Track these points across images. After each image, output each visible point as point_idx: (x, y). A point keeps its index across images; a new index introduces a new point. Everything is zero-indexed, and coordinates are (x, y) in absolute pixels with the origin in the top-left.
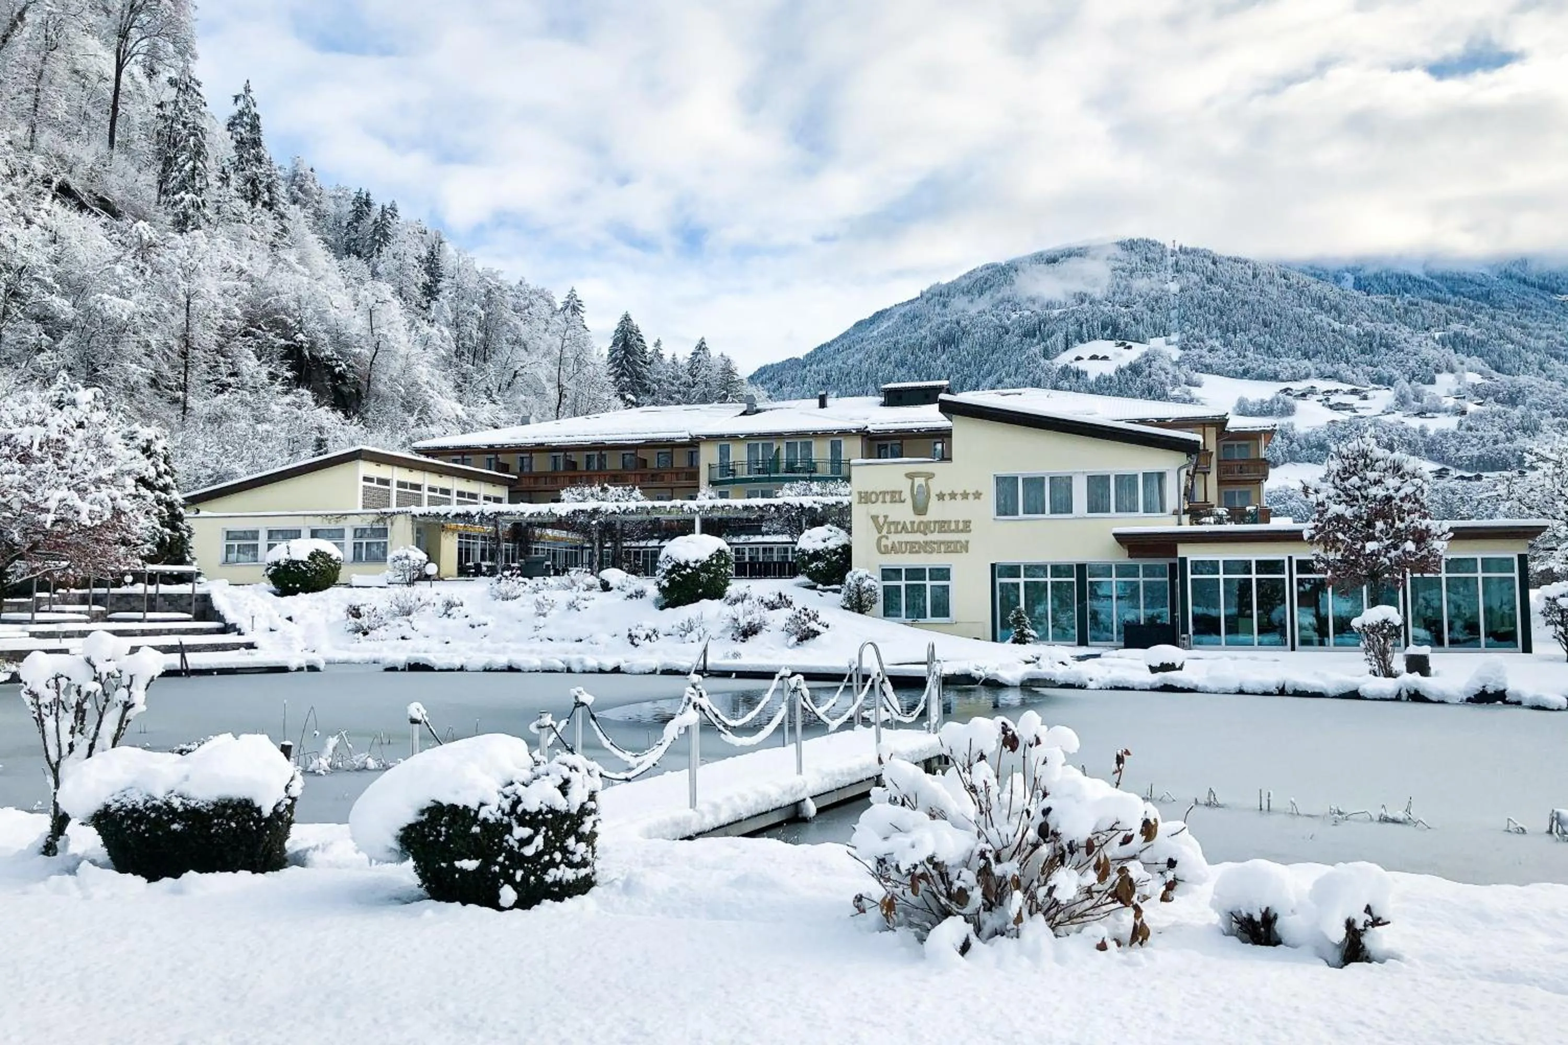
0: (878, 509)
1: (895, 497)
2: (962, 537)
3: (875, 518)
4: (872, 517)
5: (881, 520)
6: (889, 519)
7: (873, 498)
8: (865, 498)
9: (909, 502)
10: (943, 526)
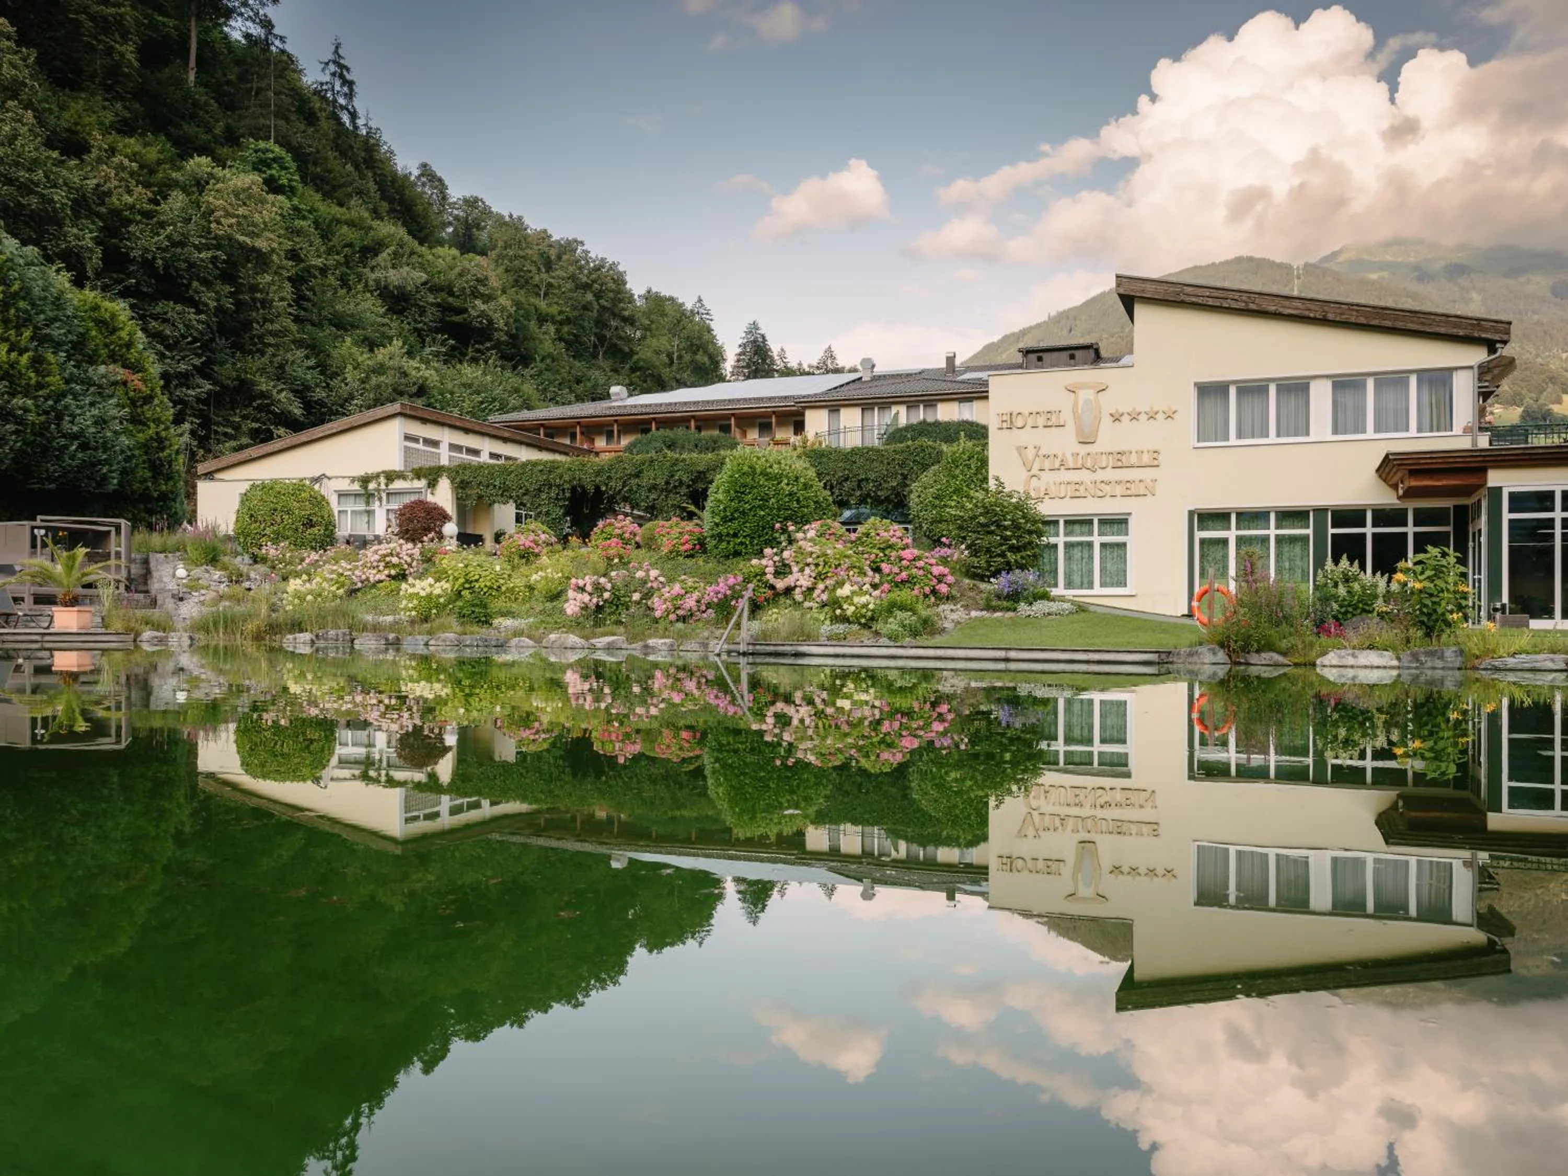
0: (1026, 437)
1: (1051, 421)
2: (1147, 474)
3: (1021, 450)
4: (1019, 449)
5: (1030, 453)
6: (1043, 452)
7: (1019, 422)
8: (1009, 422)
9: (1071, 428)
10: (1120, 459)
